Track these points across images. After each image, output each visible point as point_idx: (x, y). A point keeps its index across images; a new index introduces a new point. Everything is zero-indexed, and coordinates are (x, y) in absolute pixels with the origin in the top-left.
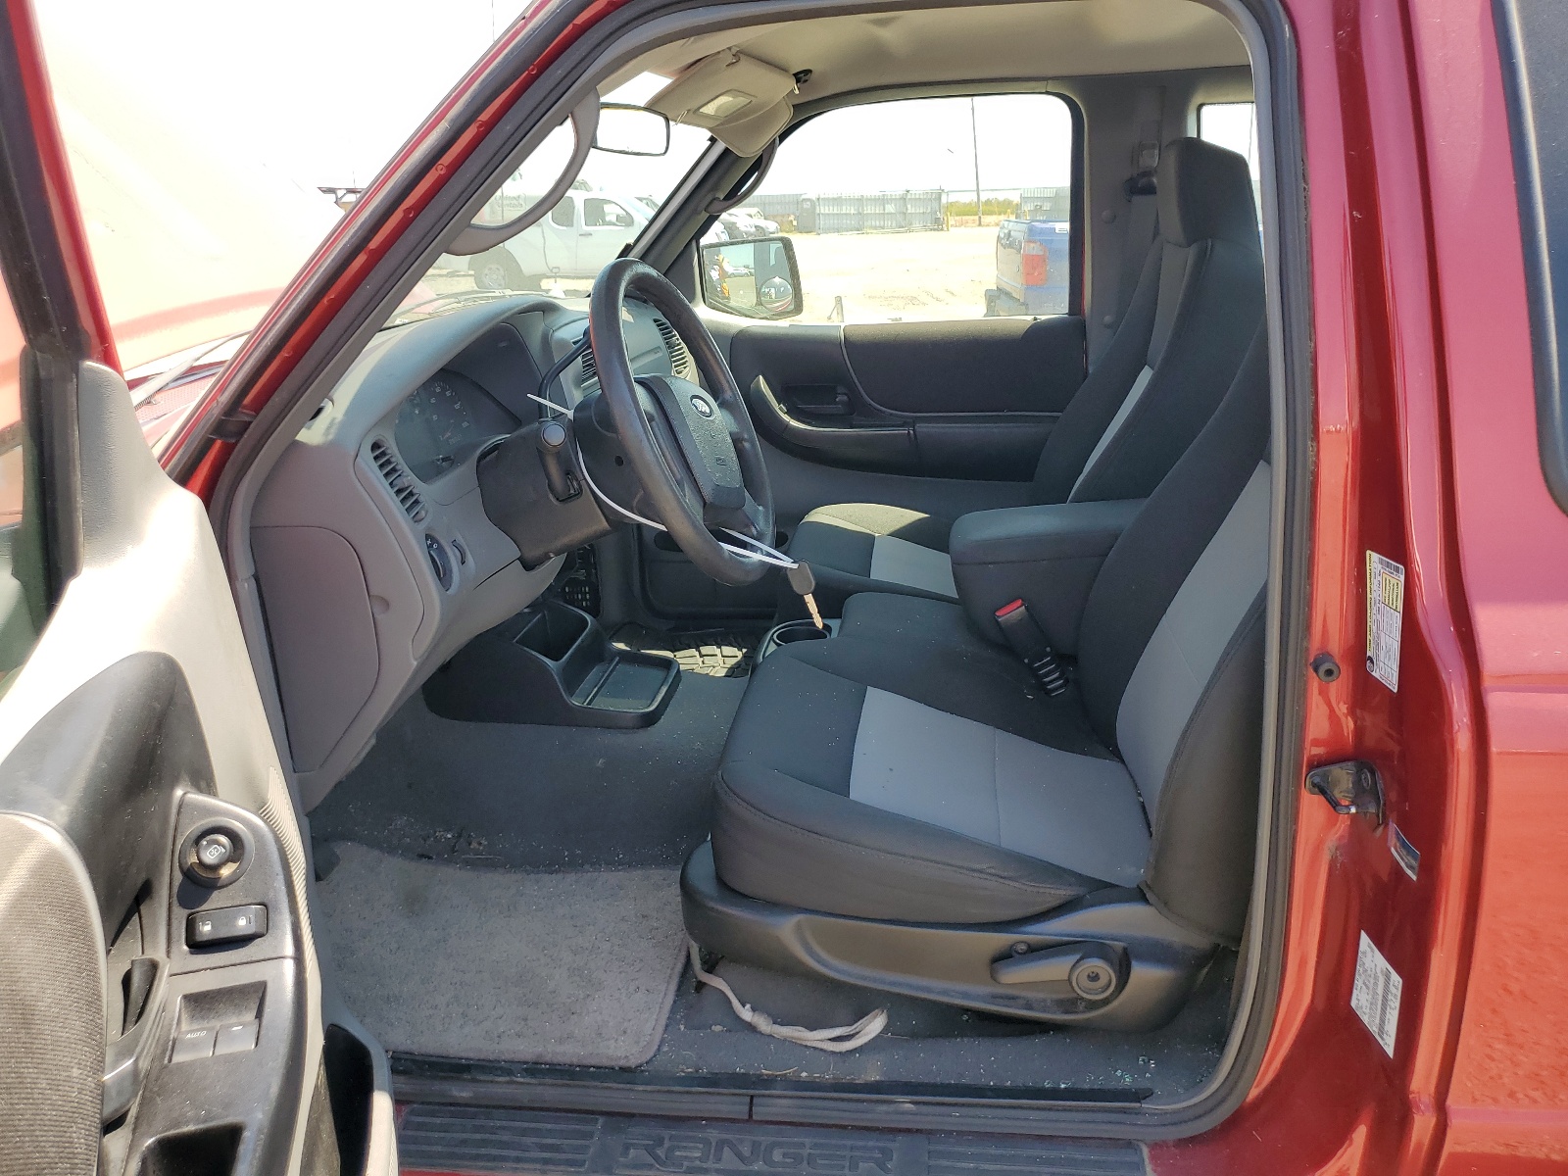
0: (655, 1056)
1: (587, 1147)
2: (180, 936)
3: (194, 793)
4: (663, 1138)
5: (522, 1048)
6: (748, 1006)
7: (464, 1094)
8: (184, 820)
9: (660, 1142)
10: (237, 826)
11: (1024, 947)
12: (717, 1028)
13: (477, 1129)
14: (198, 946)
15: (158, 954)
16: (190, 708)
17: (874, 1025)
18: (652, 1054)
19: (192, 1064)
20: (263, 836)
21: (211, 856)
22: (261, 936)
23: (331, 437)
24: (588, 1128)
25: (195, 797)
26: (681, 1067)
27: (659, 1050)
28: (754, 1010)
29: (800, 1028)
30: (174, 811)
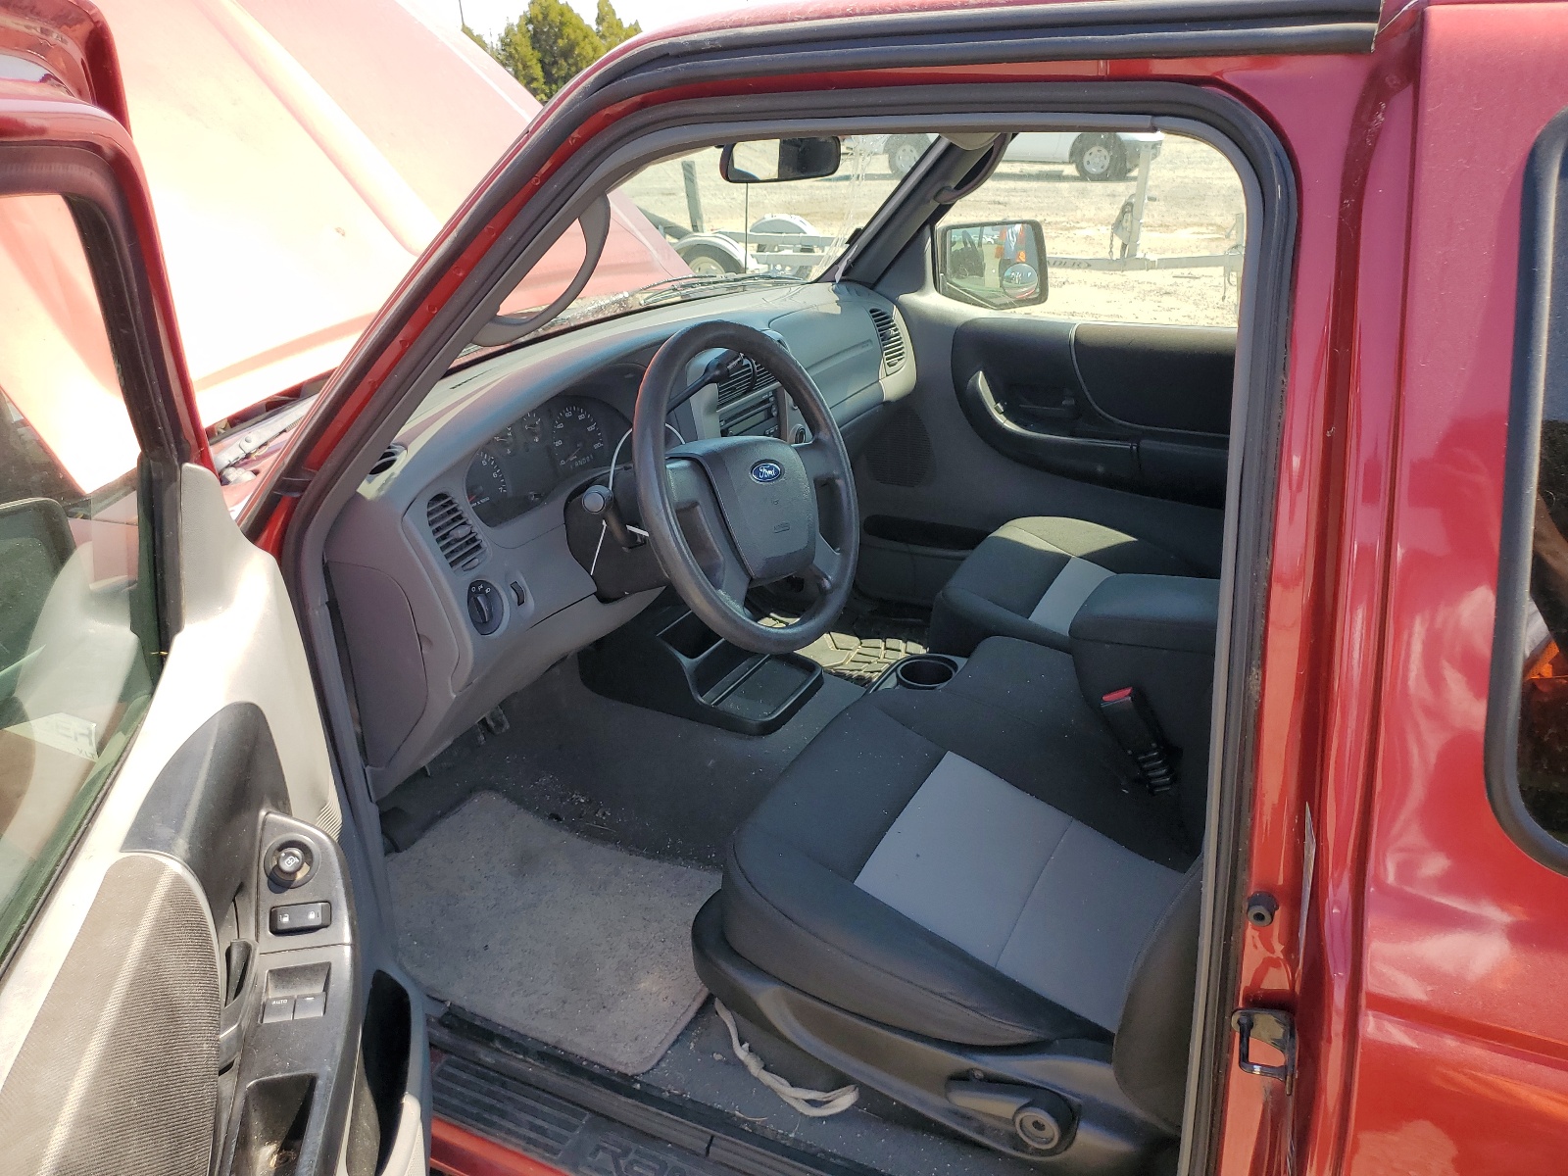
0: (652, 1069)
1: (567, 1138)
2: (265, 924)
3: (276, 814)
4: (631, 1150)
5: (548, 1030)
6: (746, 1045)
7: (488, 1059)
8: (267, 835)
9: (626, 1152)
10: (307, 840)
11: (981, 1075)
12: (718, 1057)
13: (490, 1094)
14: (277, 932)
15: (249, 936)
16: (271, 744)
17: (845, 1100)
18: (649, 1068)
19: (278, 1024)
20: (327, 849)
21: (288, 864)
22: (326, 927)
23: (382, 493)
24: (574, 1121)
25: (276, 817)
26: (669, 1086)
27: (658, 1063)
28: (750, 1050)
29: (783, 1081)
30: (260, 827)
